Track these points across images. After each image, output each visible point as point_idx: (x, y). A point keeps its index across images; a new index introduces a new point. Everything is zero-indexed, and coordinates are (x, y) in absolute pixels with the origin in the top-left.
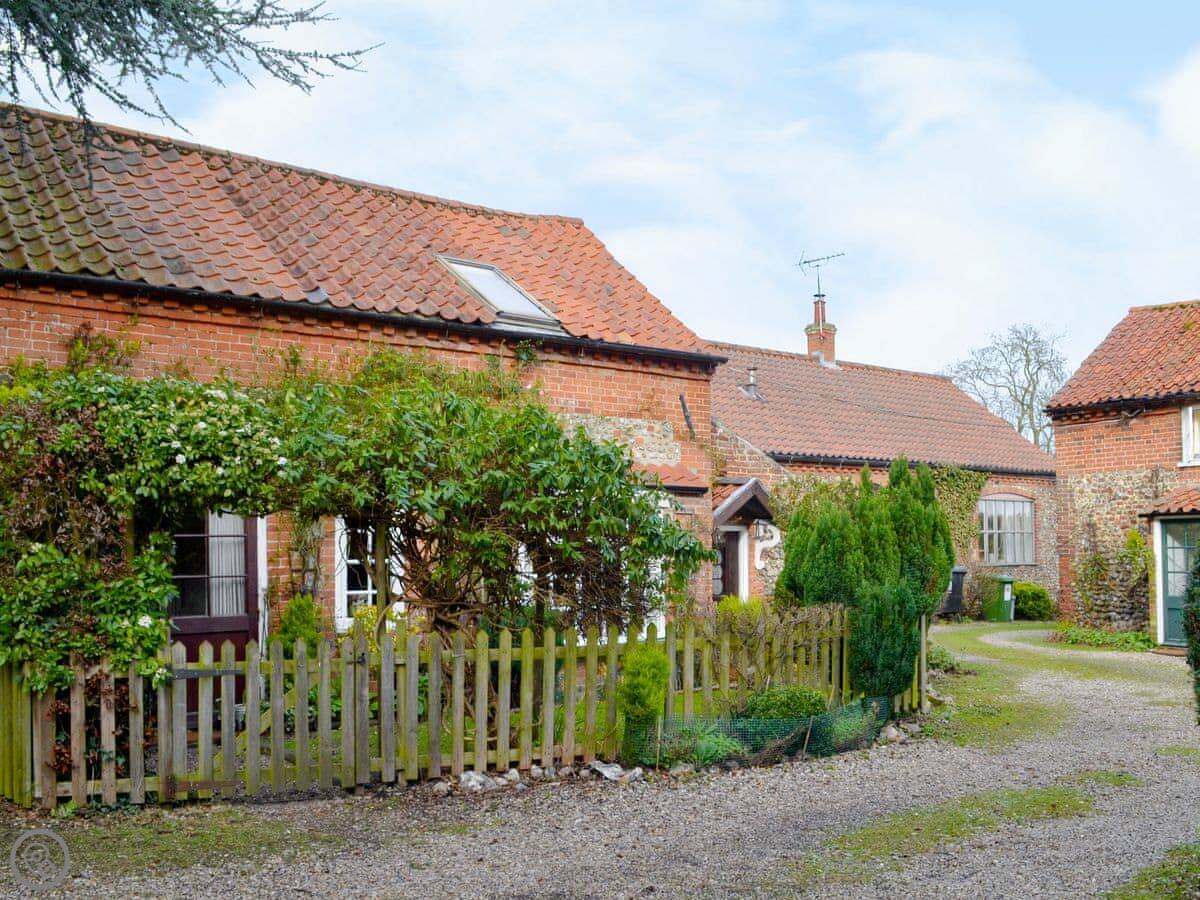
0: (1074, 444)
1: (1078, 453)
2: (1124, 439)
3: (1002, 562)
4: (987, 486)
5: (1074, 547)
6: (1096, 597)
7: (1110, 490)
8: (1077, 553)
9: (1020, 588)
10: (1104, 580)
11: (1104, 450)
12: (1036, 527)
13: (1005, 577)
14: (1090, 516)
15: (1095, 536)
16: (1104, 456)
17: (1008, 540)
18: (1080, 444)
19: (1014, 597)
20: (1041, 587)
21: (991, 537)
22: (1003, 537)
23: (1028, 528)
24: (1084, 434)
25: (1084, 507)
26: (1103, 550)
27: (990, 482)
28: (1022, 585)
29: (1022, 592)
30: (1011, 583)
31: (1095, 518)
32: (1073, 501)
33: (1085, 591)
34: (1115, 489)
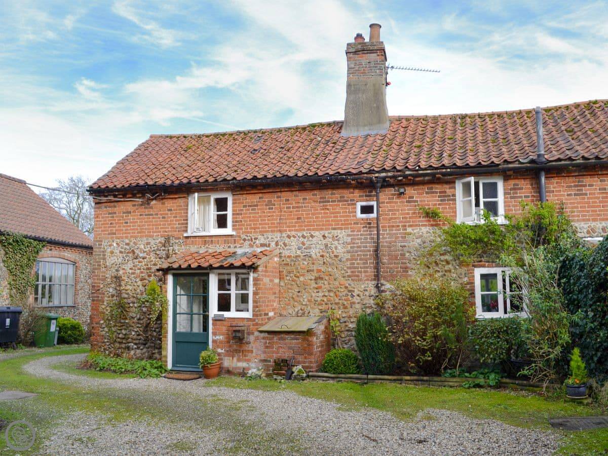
0: (108, 217)
1: (111, 224)
2: (146, 215)
3: (51, 304)
4: (43, 251)
5: (104, 294)
6: (119, 332)
7: (133, 252)
8: (106, 298)
9: (62, 323)
10: (126, 319)
11: (131, 222)
12: (76, 282)
13: (52, 314)
14: (117, 271)
15: (120, 285)
16: (130, 226)
17: (56, 289)
18: (113, 217)
19: (58, 329)
20: (77, 321)
21: (44, 287)
22: (53, 287)
23: (71, 282)
24: (116, 210)
25: (114, 264)
26: (126, 296)
27: (45, 249)
28: (64, 320)
29: (64, 325)
30: (56, 319)
31: (121, 272)
32: (104, 259)
33: (111, 327)
34: (137, 252)
